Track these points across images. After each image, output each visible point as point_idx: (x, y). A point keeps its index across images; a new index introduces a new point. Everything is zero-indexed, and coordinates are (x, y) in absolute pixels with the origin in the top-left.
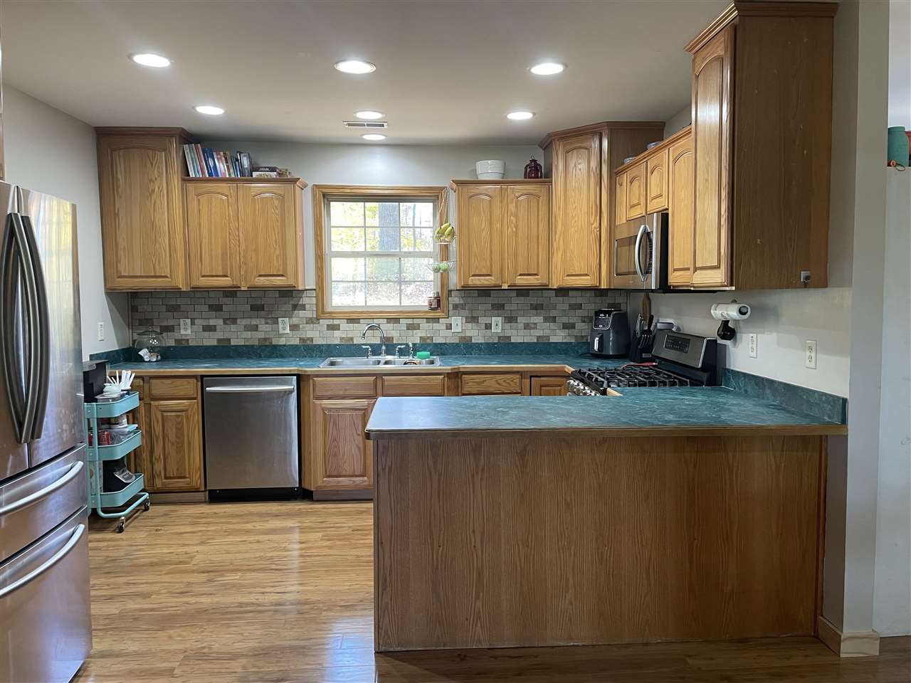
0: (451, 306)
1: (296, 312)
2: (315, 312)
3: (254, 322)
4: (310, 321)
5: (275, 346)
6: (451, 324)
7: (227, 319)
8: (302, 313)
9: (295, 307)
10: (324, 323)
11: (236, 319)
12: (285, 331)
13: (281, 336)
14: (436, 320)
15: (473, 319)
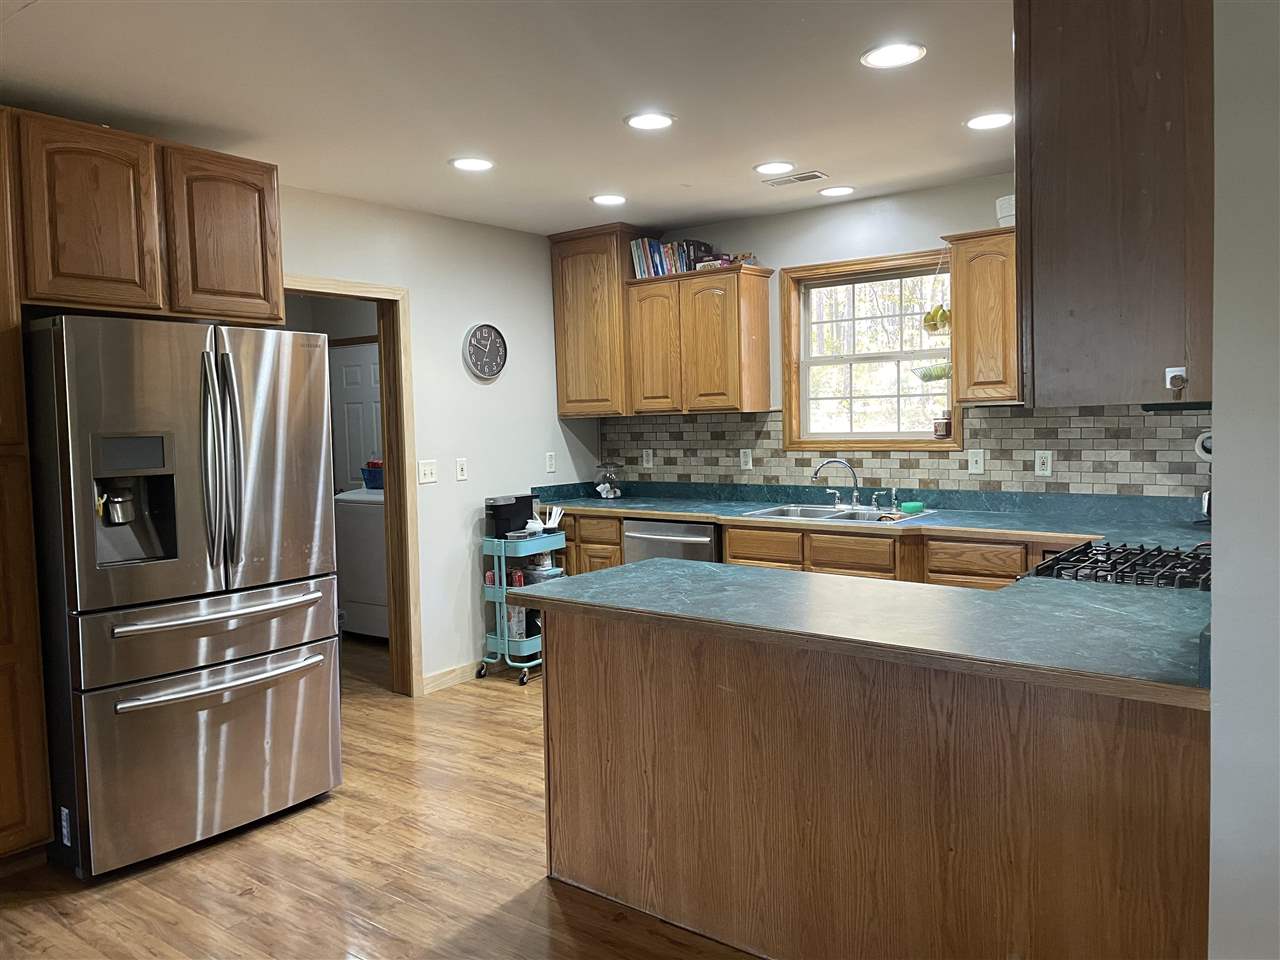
0: (967, 434)
1: (759, 441)
2: (781, 442)
3: (715, 454)
4: (776, 453)
5: (736, 486)
6: (967, 461)
7: (688, 450)
8: (766, 443)
9: (758, 435)
10: (792, 455)
11: (696, 450)
12: (747, 468)
13: (742, 472)
14: (944, 454)
15: (1003, 454)
